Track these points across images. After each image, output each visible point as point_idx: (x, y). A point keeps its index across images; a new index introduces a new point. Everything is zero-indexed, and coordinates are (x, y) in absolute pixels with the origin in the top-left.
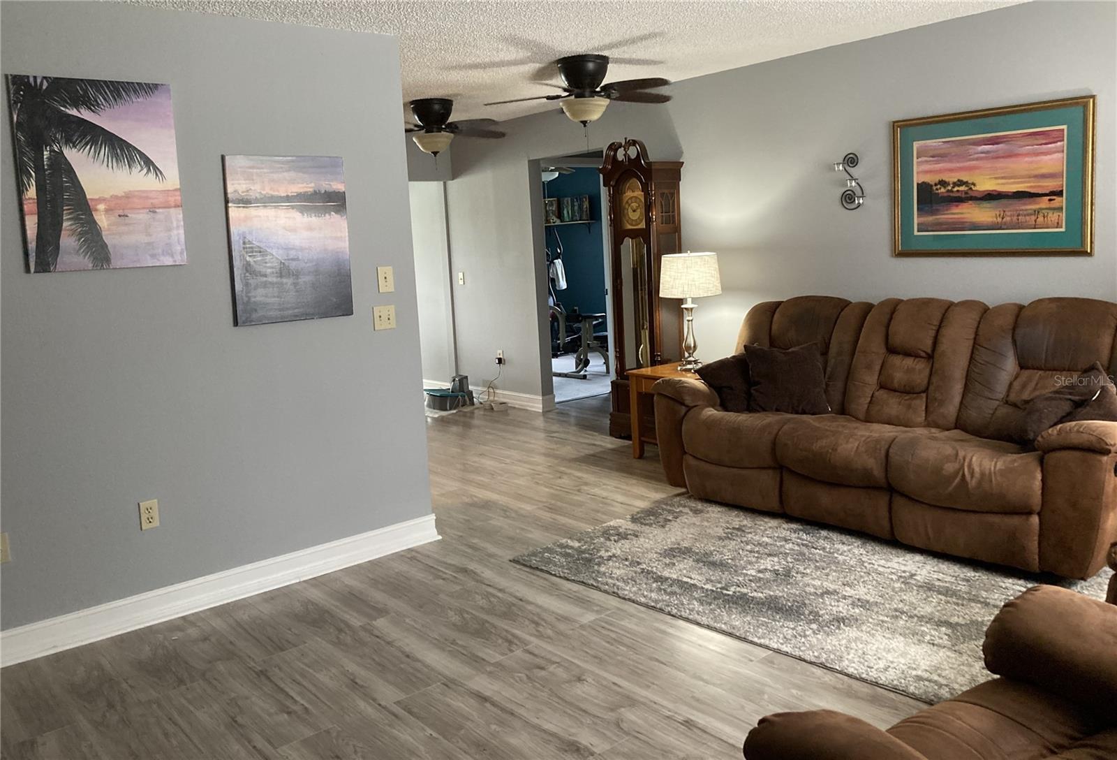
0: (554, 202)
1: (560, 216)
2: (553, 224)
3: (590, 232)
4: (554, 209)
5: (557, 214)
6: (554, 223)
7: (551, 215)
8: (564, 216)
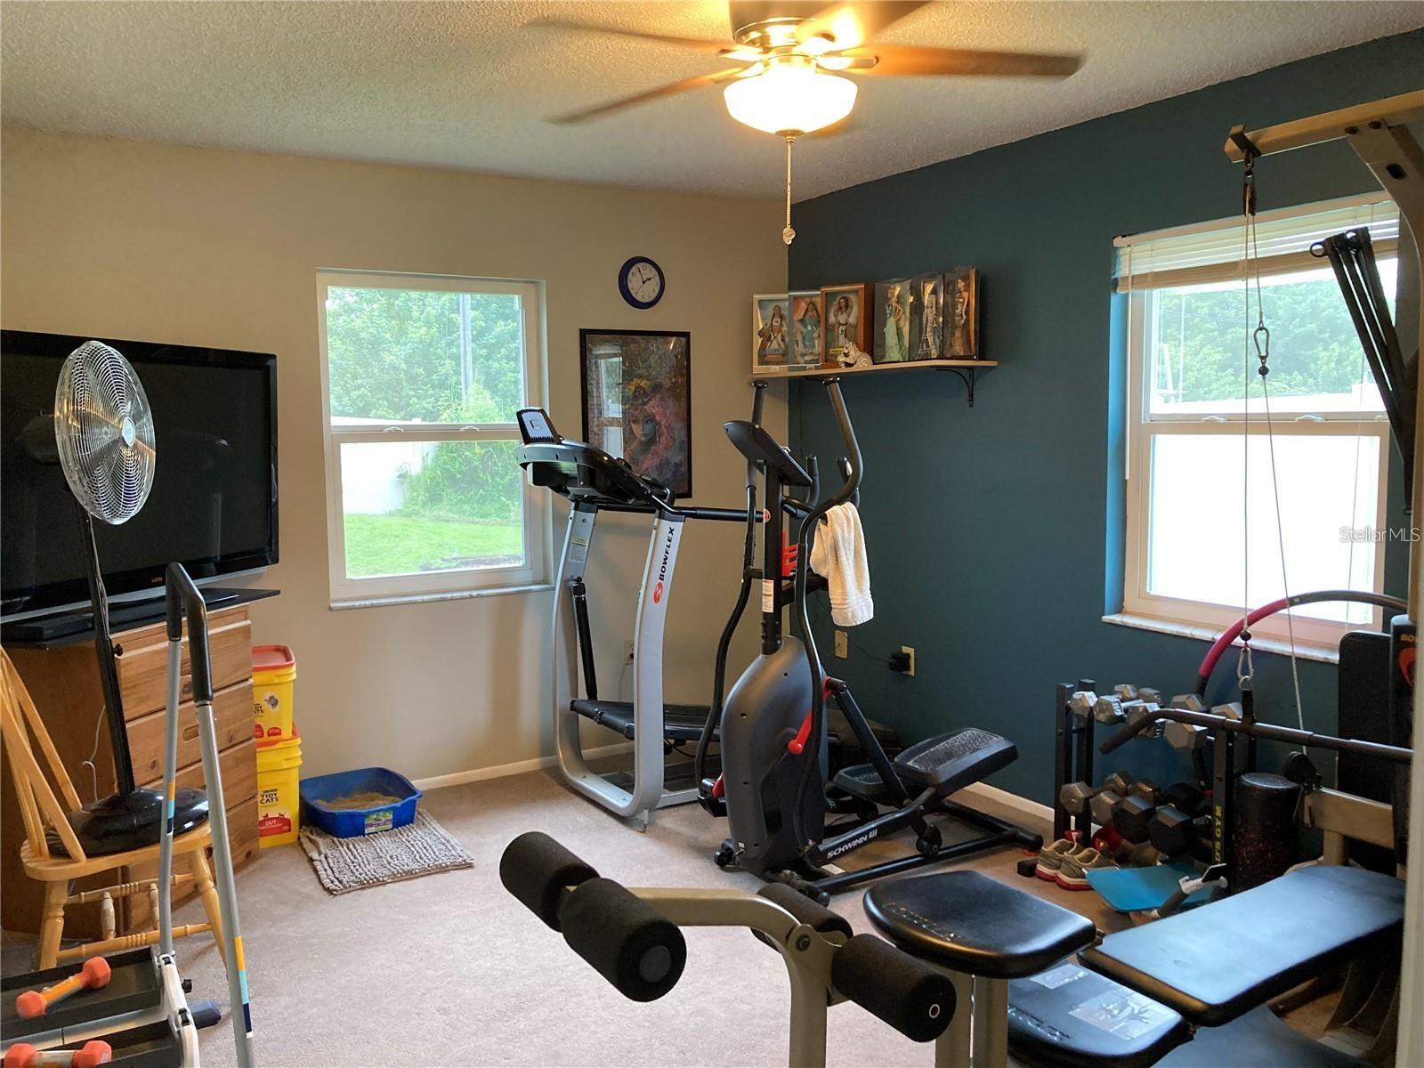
0: (853, 298)
1: (871, 345)
2: (844, 370)
3: (971, 400)
4: (852, 320)
5: (861, 340)
6: (848, 365)
7: (842, 337)
8: (883, 345)
